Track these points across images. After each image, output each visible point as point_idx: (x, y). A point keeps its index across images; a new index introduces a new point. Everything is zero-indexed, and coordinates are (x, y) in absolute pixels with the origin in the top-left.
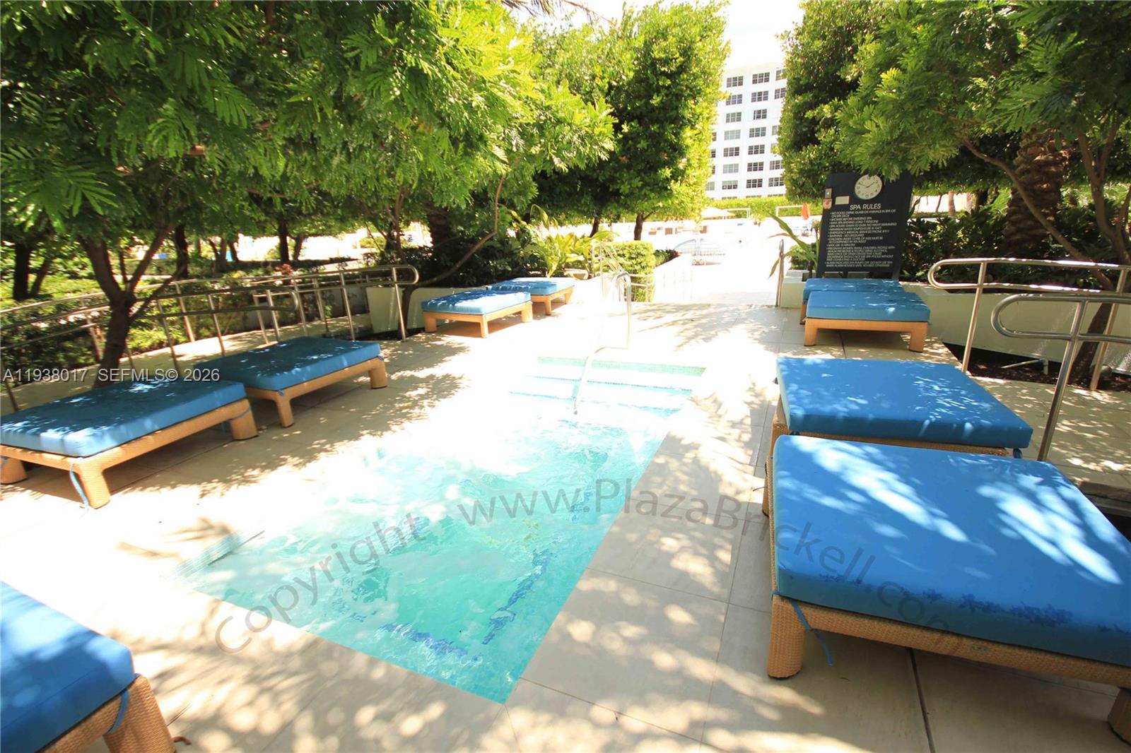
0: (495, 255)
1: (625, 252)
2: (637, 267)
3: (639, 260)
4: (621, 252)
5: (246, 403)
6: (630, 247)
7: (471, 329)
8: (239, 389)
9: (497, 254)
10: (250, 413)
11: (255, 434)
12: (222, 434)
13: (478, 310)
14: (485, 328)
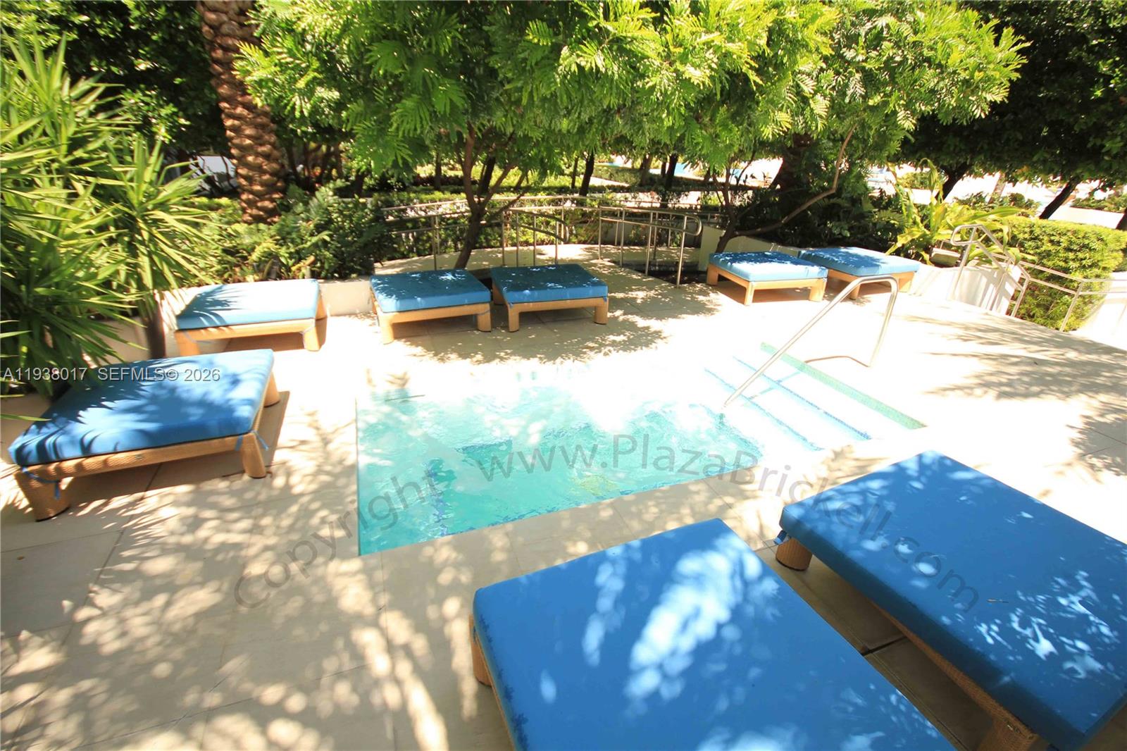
0: (839, 216)
1: (1063, 239)
2: (1072, 265)
3: (1080, 255)
4: (1056, 238)
5: (488, 306)
6: (1075, 232)
7: (736, 291)
8: (486, 294)
9: (841, 215)
10: (489, 314)
11: (489, 329)
12: (467, 322)
13: (747, 276)
14: (750, 296)
